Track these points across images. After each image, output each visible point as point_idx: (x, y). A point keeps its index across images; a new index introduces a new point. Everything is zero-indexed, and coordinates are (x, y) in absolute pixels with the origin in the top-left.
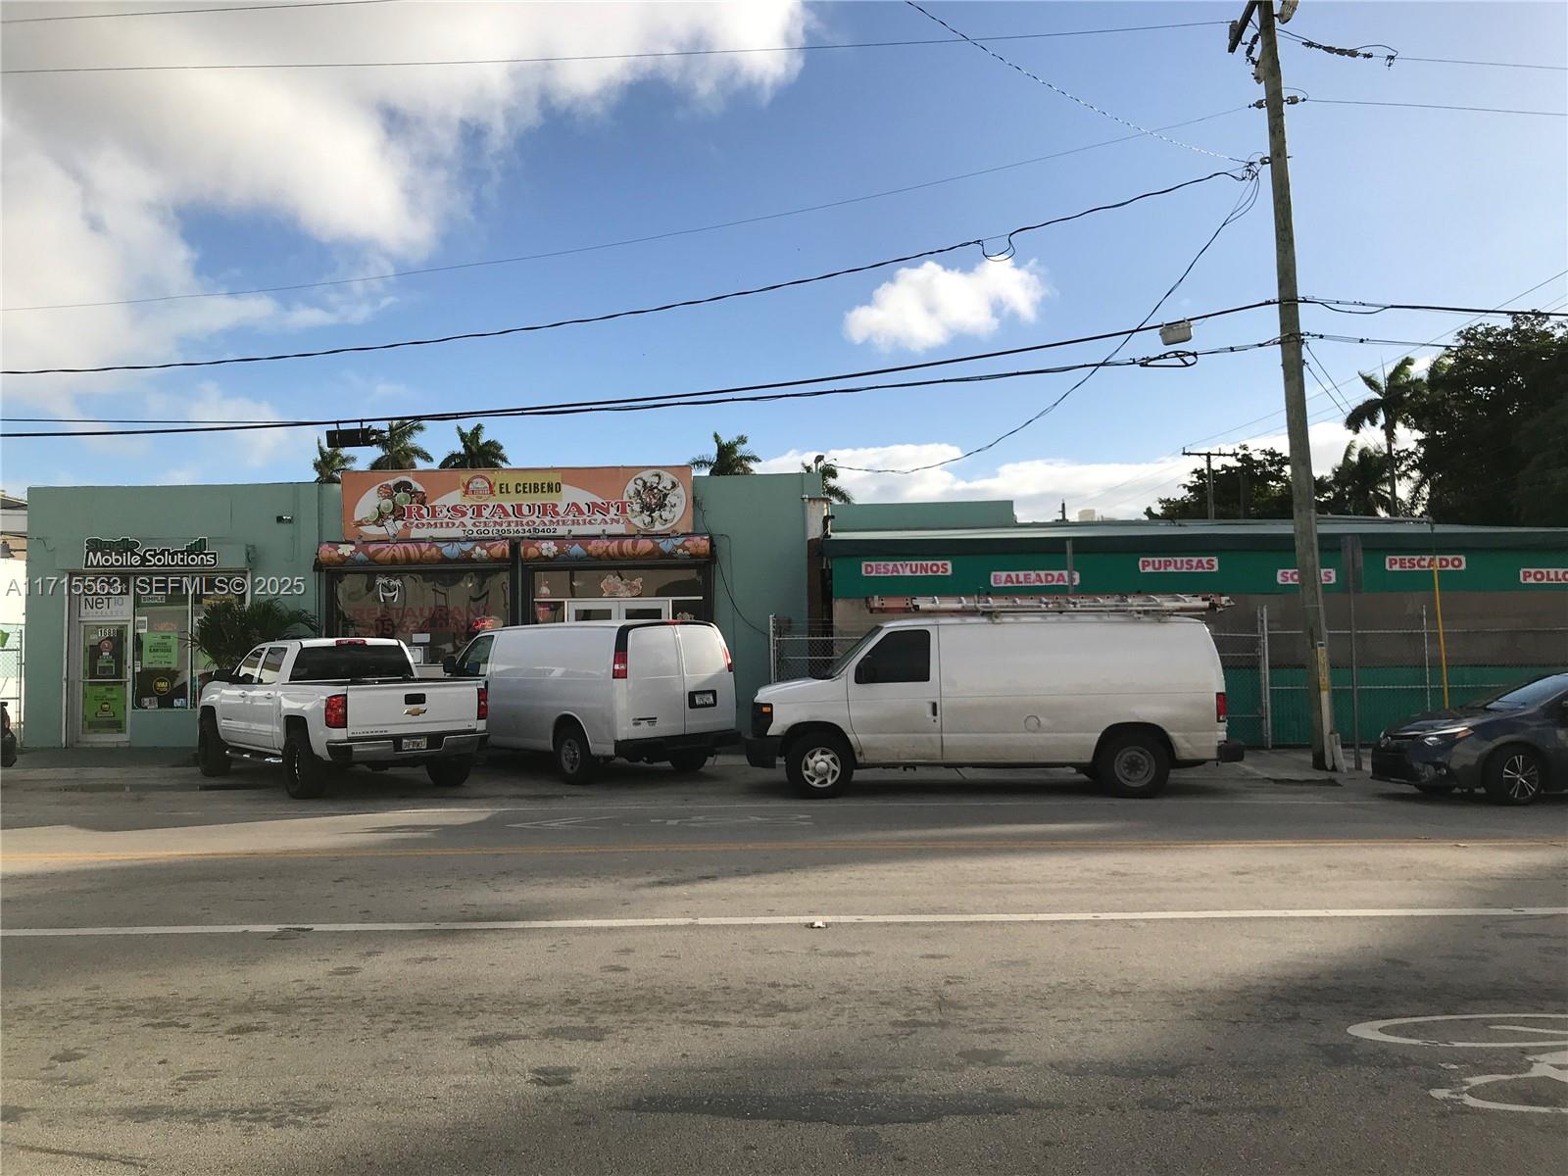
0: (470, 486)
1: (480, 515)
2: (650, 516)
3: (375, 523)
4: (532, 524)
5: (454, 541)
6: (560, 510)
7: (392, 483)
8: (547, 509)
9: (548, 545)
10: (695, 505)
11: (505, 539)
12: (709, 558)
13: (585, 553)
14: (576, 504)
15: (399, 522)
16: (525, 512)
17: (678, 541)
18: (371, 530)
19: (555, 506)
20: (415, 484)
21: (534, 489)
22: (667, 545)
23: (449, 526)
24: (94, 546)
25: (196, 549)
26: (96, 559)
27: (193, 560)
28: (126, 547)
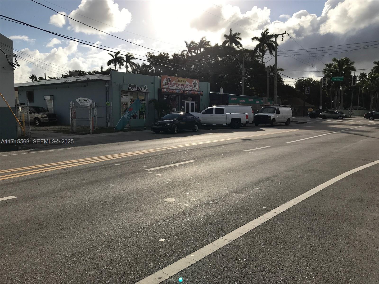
1: (177, 85)
3: (165, 85)
4: (183, 88)
5: (177, 90)
6: (186, 85)
7: (167, 78)
8: (184, 85)
9: (187, 91)
10: (199, 86)
11: (182, 90)
12: (202, 95)
13: (191, 93)
14: (187, 85)
15: (168, 85)
16: (182, 85)
17: (200, 92)
18: (164, 86)
19: (185, 85)
20: (170, 79)
21: (183, 81)
22: (199, 92)
23: (174, 87)
24: (130, 86)
25: (145, 88)
26: (130, 88)
27: (144, 90)
28: (135, 86)
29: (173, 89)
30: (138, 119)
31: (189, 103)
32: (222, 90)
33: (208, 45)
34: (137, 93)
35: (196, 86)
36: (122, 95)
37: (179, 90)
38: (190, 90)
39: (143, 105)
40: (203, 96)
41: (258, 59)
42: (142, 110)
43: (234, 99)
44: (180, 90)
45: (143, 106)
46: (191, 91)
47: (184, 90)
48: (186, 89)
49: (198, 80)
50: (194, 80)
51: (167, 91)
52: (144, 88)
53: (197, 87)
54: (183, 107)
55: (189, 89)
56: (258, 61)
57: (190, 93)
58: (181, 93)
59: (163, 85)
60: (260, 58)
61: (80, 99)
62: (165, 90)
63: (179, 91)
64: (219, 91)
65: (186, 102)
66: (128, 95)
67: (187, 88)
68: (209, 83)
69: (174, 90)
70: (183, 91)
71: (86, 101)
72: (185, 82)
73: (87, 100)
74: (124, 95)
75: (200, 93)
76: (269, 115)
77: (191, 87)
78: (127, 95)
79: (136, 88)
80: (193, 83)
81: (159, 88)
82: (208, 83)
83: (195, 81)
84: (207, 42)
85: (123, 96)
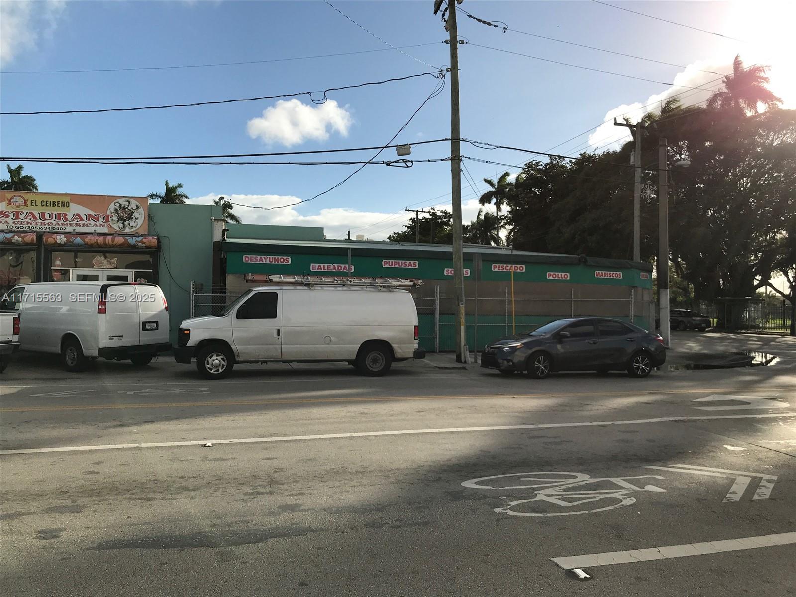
0: (12, 201)
1: (18, 217)
2: (123, 224)
8: (60, 217)
9: (60, 237)
13: (83, 242)
14: (78, 215)
17: (139, 238)
19: (66, 215)
21: (54, 204)
22: (132, 240)
35: (130, 219)
48: (78, 229)
50: (122, 200)
67: (78, 225)
72: (65, 205)
75: (138, 242)
77: (99, 222)
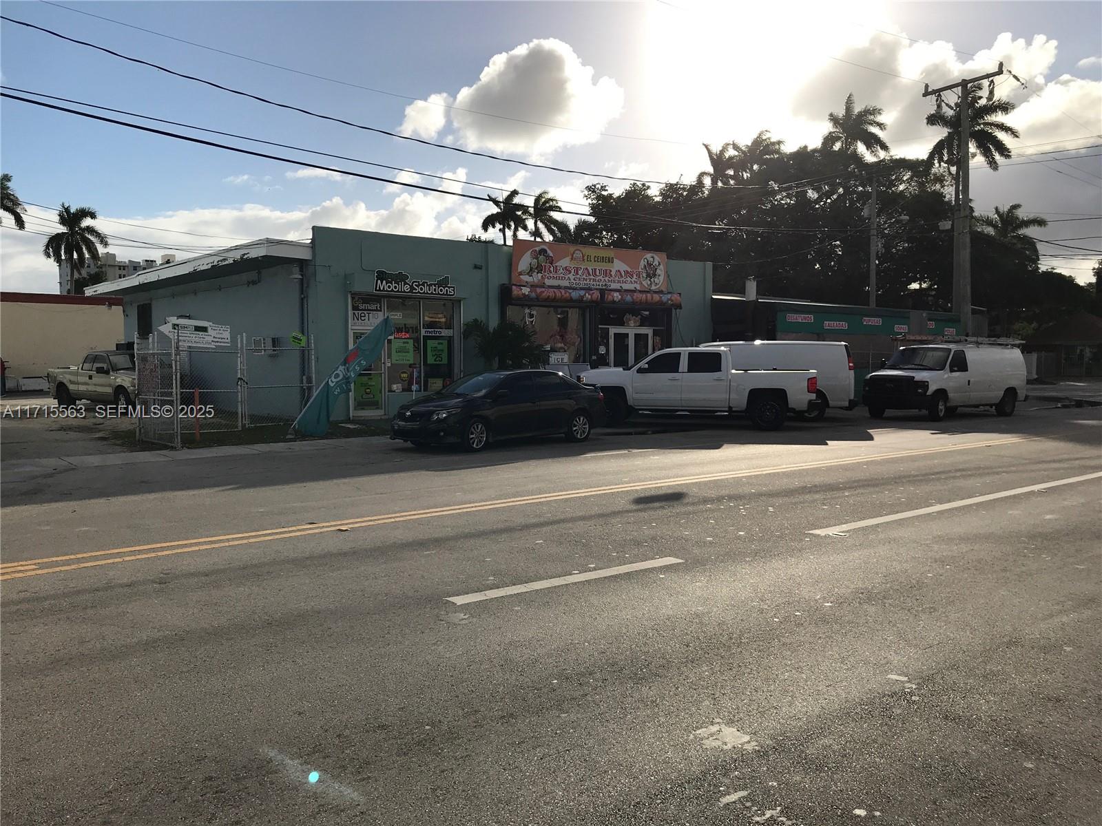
0: (574, 255)
1: (577, 273)
2: (650, 280)
3: (528, 274)
4: (600, 281)
5: (575, 289)
6: (613, 273)
7: (537, 249)
8: (607, 273)
9: (616, 294)
10: (668, 276)
11: (597, 289)
12: (679, 306)
13: (631, 300)
14: (619, 271)
15: (540, 275)
16: (598, 274)
17: (669, 296)
18: (525, 278)
19: (611, 271)
20: (549, 251)
21: (603, 259)
22: (665, 298)
23: (562, 279)
24: (382, 276)
25: (443, 283)
26: (383, 285)
27: (441, 290)
28: (400, 278)
29: (559, 287)
30: (420, 391)
31: (627, 335)
32: (752, 287)
33: (778, 152)
34: (418, 303)
35: (655, 275)
36: (355, 308)
37: (581, 289)
38: (627, 291)
39: (442, 344)
40: (682, 311)
41: (943, 187)
42: (435, 361)
43: (800, 318)
44: (588, 289)
45: (440, 347)
46: (634, 291)
47: (601, 289)
48: (614, 286)
49: (664, 255)
50: (649, 256)
51: (533, 295)
52: (440, 284)
53: (660, 280)
54: (602, 350)
55: (626, 286)
56: (941, 196)
57: (628, 298)
58: (592, 301)
59: (520, 274)
60: (952, 185)
61: (178, 325)
62: (526, 291)
63: (582, 293)
64: (742, 291)
65: (613, 330)
66: (381, 311)
67: (619, 282)
68: (709, 265)
69: (563, 292)
70: (597, 295)
71: (204, 329)
72: (610, 260)
73: (209, 329)
74: (361, 310)
75: (669, 299)
76: (920, 376)
77: (634, 279)
78: (377, 310)
79: (406, 283)
80: (643, 263)
81: (504, 284)
82: (705, 265)
83: (652, 257)
84: (773, 144)
85: (360, 312)
